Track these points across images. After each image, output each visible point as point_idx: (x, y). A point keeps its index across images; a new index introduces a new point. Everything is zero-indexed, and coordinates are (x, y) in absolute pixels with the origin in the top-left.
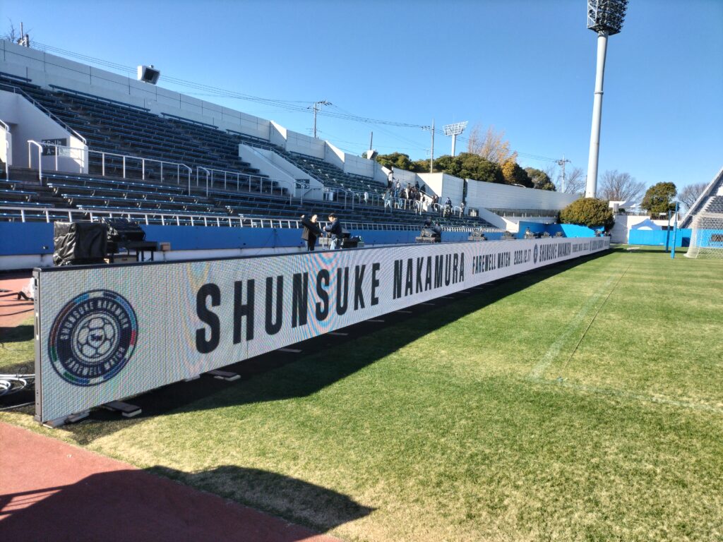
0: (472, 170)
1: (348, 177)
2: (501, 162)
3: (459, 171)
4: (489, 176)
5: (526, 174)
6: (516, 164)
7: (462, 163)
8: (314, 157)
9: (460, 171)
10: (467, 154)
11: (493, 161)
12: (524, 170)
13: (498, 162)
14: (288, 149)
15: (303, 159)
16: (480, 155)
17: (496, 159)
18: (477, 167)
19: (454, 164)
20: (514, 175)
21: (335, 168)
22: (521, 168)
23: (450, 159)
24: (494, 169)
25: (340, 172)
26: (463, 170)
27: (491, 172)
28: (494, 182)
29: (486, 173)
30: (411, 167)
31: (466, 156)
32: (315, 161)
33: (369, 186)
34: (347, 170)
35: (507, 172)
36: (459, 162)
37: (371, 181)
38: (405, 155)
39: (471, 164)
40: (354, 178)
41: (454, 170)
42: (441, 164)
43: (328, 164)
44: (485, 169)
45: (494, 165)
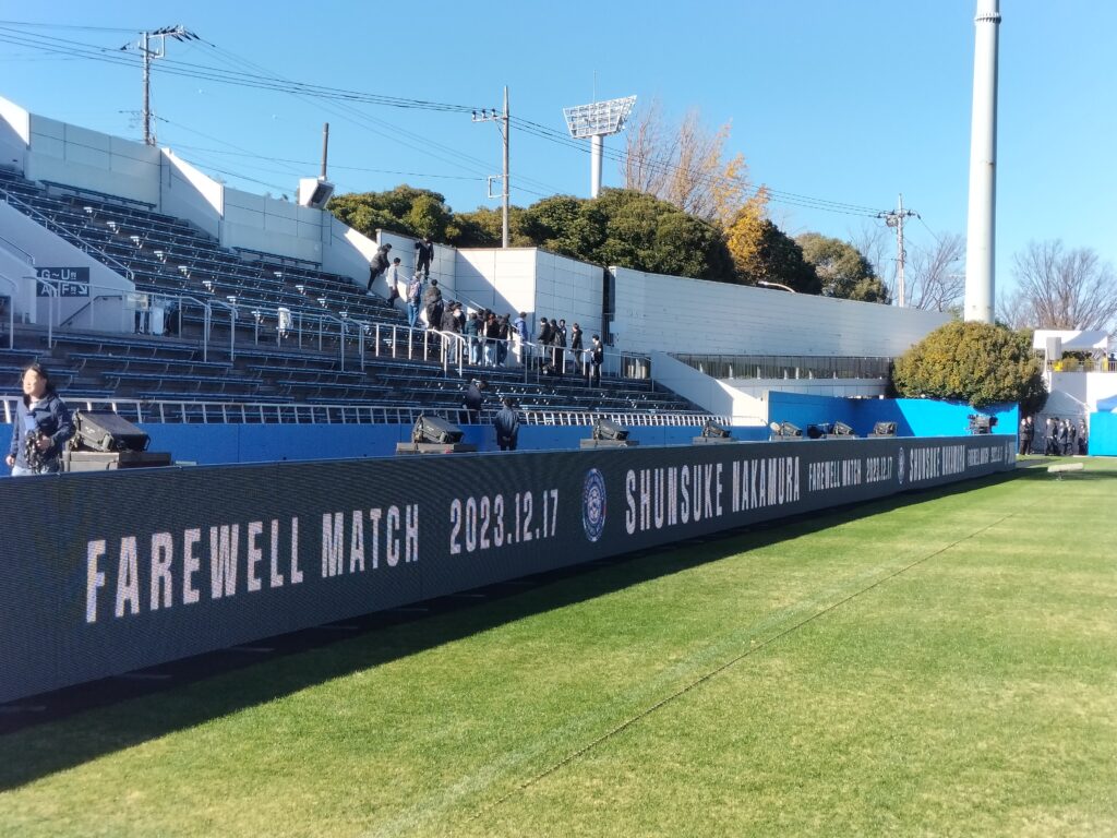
0: (637, 239)
1: (231, 260)
2: (724, 216)
3: (598, 245)
4: (688, 258)
5: (798, 251)
6: (770, 224)
7: (607, 218)
8: (124, 200)
9: (602, 241)
10: (620, 194)
11: (702, 214)
12: (792, 242)
13: (716, 216)
14: (35, 173)
15: (83, 203)
16: (662, 196)
17: (709, 207)
18: (652, 232)
19: (582, 221)
20: (764, 254)
21: (191, 233)
22: (781, 235)
23: (572, 206)
24: (703, 238)
25: (208, 244)
26: (611, 241)
27: (694, 244)
28: (704, 275)
29: (678, 248)
30: (451, 231)
31: (620, 197)
32: (125, 211)
33: (300, 287)
34: (230, 240)
35: (741, 248)
36: (599, 217)
37: (310, 273)
38: (430, 195)
39: (633, 221)
40: (254, 264)
41: (584, 239)
42: (544, 221)
43: (169, 219)
44: (673, 237)
45: (699, 226)
